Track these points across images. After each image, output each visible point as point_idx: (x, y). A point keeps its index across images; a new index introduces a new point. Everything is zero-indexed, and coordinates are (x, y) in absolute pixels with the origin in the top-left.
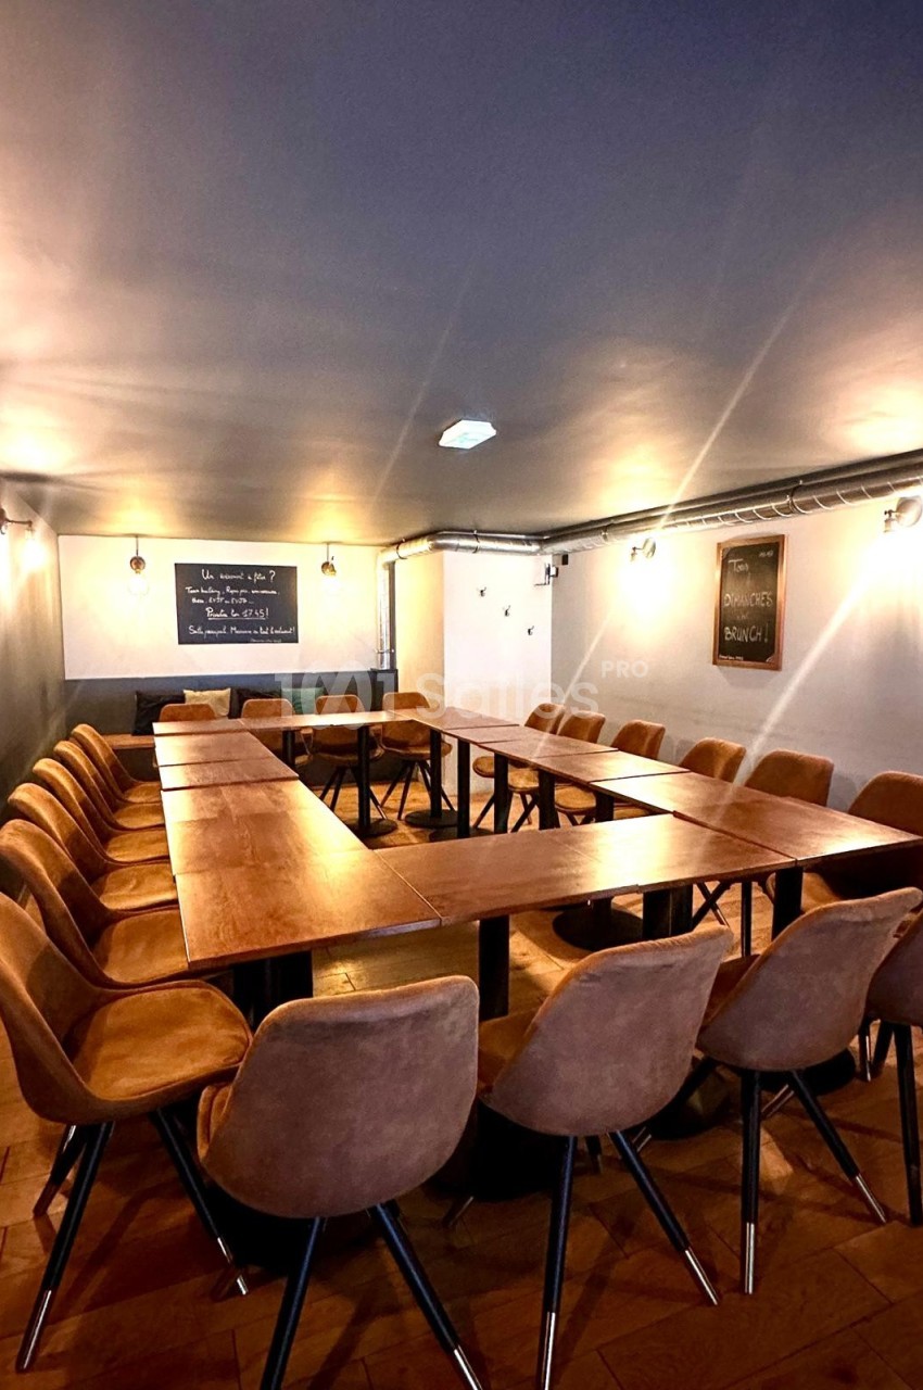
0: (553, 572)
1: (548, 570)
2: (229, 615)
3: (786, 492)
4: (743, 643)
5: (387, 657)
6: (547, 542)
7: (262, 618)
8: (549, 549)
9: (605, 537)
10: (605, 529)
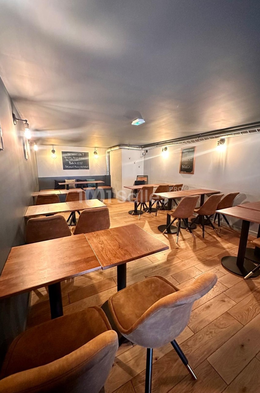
0: (144, 154)
1: (143, 154)
2: (74, 163)
3: (197, 137)
4: (186, 169)
5: (108, 172)
6: (143, 147)
7: (81, 164)
8: (144, 149)
9: (157, 146)
10: (157, 145)
